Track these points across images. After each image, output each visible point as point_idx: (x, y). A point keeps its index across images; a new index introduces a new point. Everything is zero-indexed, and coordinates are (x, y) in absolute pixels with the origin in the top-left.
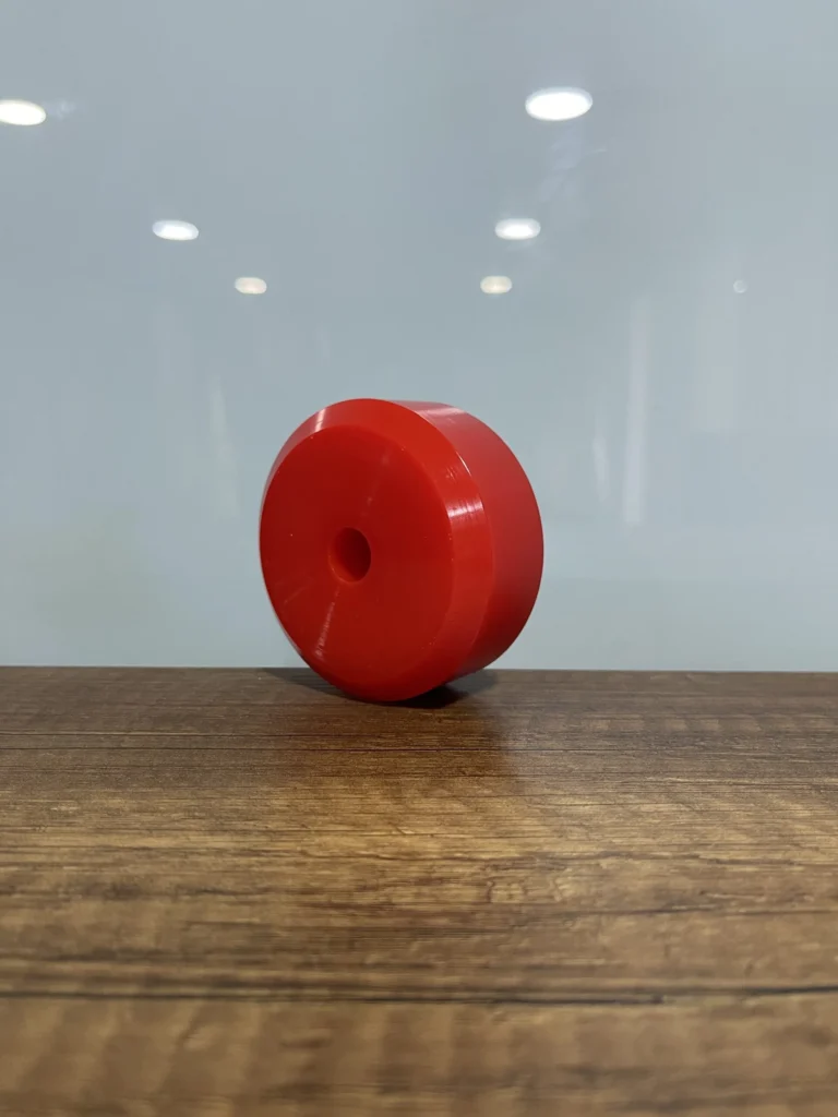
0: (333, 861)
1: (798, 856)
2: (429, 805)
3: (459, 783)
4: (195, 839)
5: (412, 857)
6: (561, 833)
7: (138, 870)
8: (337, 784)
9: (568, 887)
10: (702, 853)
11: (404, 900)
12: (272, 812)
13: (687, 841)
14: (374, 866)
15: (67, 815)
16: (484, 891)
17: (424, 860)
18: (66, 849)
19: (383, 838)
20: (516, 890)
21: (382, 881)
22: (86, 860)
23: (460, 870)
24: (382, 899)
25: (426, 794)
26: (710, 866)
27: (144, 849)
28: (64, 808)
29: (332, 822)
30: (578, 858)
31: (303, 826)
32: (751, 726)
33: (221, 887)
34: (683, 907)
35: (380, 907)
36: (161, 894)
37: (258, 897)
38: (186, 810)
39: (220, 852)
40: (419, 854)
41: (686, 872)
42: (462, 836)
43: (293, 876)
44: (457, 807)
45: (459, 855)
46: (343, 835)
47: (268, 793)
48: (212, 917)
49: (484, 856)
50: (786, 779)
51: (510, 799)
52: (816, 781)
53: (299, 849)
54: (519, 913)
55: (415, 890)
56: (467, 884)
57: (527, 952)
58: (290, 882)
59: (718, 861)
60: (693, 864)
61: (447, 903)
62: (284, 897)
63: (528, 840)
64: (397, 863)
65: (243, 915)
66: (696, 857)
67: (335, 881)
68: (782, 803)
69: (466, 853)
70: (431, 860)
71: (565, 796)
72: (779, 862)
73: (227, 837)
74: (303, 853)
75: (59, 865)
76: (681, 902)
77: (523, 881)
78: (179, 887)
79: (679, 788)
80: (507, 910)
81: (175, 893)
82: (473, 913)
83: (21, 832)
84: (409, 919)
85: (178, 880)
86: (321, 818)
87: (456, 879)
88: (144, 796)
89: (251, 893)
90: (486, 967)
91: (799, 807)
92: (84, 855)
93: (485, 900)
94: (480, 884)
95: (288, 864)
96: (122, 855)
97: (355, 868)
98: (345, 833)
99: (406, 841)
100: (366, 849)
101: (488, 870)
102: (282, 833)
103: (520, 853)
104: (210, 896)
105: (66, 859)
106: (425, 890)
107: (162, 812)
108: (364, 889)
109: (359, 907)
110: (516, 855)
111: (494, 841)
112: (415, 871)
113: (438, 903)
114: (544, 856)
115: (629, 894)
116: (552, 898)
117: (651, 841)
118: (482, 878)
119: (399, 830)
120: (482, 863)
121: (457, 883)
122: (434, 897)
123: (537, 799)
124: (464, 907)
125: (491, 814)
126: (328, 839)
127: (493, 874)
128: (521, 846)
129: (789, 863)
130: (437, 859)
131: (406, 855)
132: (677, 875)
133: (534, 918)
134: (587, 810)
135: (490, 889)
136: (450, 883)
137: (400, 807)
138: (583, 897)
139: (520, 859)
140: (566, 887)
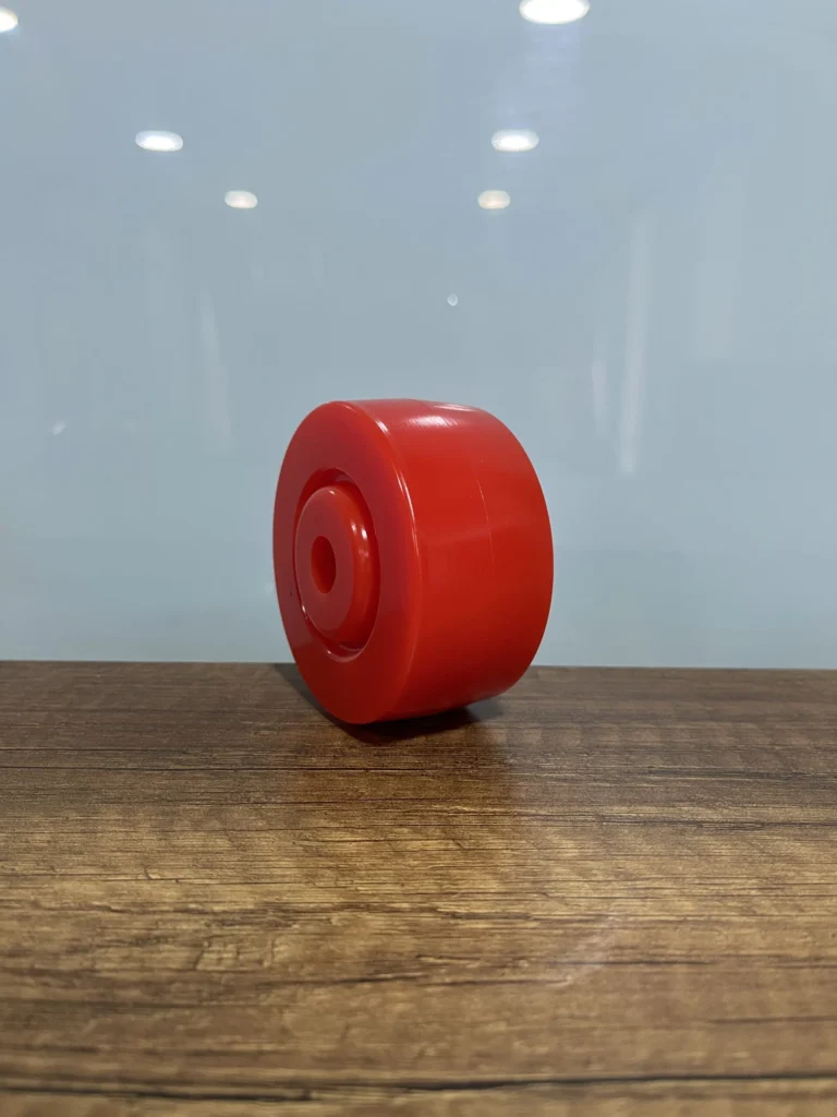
0: (60, 914)
1: (541, 908)
2: (193, 840)
3: (237, 813)
5: (144, 908)
6: (311, 878)
8: (112, 814)
9: (284, 948)
10: (445, 906)
11: (108, 965)
13: (433, 889)
14: (98, 920)
16: (195, 954)
17: (155, 912)
19: (125, 884)
20: (230, 953)
21: (98, 941)
23: (185, 927)
24: (87, 964)
25: (197, 826)
26: (445, 922)
29: (84, 864)
30: (313, 911)
31: (52, 868)
32: (572, 740)
34: (389, 976)
35: (76, 974)
40: (151, 904)
41: (415, 930)
42: (207, 881)
43: (11, 932)
44: (222, 843)
45: (193, 906)
46: (86, 880)
47: (37, 825)
49: (217, 908)
50: (576, 808)
51: (280, 833)
52: (606, 811)
53: (32, 898)
54: (218, 983)
55: (125, 952)
56: (184, 944)
57: (202, 1033)
59: (454, 916)
60: (427, 918)
61: (151, 970)
63: (273, 887)
64: (124, 917)
66: (433, 910)
67: (49, 940)
68: (555, 839)
69: (201, 903)
70: (162, 912)
71: (338, 829)
72: (518, 916)
74: (36, 905)
76: (390, 970)
77: (241, 941)
79: (461, 819)
80: (207, 979)
82: (171, 982)
84: (102, 990)
86: (75, 858)
87: (174, 939)
90: (151, 1053)
91: (570, 844)
93: (191, 966)
94: (196, 945)
95: (12, 918)
97: (77, 924)
98: (88, 878)
99: (146, 887)
100: (101, 899)
101: (214, 926)
102: (25, 877)
103: (256, 904)
106: (136, 952)
108: (73, 951)
109: (57, 974)
110: (250, 907)
111: (238, 887)
112: (137, 926)
113: (143, 969)
114: (280, 908)
115: (340, 958)
116: (260, 962)
117: (398, 888)
118: (202, 935)
119: (147, 874)
120: (211, 917)
121: (173, 943)
122: (142, 960)
123: (307, 834)
124: (165, 975)
125: (250, 853)
126: (68, 885)
127: (216, 931)
128: (262, 894)
129: (526, 917)
130: (168, 912)
131: (141, 905)
132: (404, 933)
133: (229, 990)
134: (352, 848)
135: (203, 952)
136: (166, 942)
137: (163, 843)
138: (293, 961)
139: (252, 912)
140: (282, 948)
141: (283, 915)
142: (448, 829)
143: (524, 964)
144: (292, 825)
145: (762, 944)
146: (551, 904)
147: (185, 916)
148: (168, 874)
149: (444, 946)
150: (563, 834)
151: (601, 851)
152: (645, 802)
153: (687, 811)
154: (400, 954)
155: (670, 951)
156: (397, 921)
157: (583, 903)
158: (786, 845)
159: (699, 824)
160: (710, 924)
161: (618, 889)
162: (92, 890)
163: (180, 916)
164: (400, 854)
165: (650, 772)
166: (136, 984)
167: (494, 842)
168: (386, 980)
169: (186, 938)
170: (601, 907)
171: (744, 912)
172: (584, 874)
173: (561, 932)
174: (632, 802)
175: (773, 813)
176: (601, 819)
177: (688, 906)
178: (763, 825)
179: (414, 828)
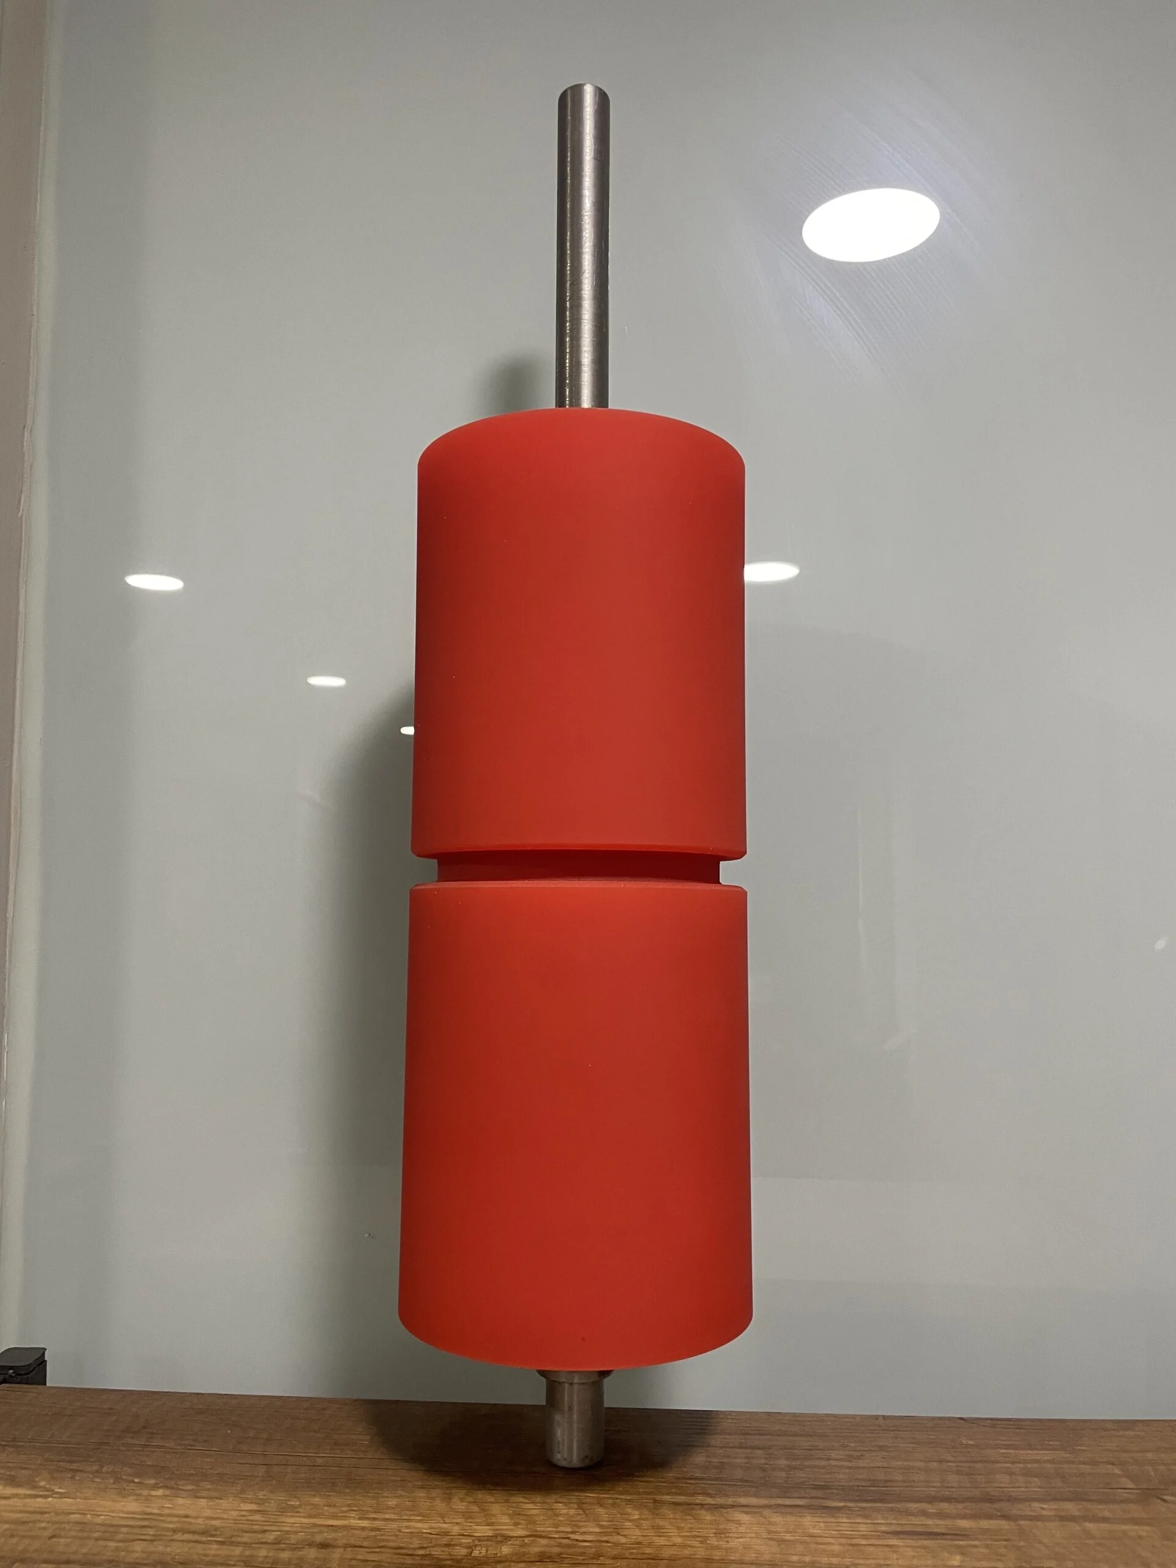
0: (411, 1534)
1: (615, 1539)
2: (461, 1506)
3: (481, 1494)
4: (353, 1522)
5: (446, 1533)
6: (516, 1524)
7: (328, 1536)
9: (506, 1550)
10: (572, 1536)
11: (436, 1553)
12: (388, 1508)
13: (569, 1530)
14: (428, 1537)
15: (296, 1508)
16: (470, 1550)
17: (450, 1535)
18: (298, 1525)
19: (435, 1524)
20: (484, 1550)
21: (430, 1545)
22: (307, 1530)
23: (464, 1541)
24: (428, 1553)
25: (462, 1500)
26: (571, 1542)
27: (332, 1526)
28: (293, 1503)
29: (415, 1515)
30: (517, 1537)
31: (401, 1516)
33: (362, 1545)
35: (426, 1555)
36: (339, 1547)
37: (377, 1550)
38: (349, 1506)
39: (363, 1529)
40: (448, 1532)
41: (560, 1545)
42: (471, 1524)
43: (394, 1541)
44: (475, 1508)
45: (465, 1533)
46: (418, 1522)
47: (388, 1497)
48: (359, 1557)
49: (476, 1534)
50: (646, 1496)
51: (501, 1504)
52: (658, 1497)
53: (398, 1528)
54: (480, 1561)
55: (442, 1549)
58: (391, 1544)
59: (577, 1540)
60: (566, 1541)
61: (454, 1555)
62: (388, 1550)
63: (499, 1527)
64: (438, 1536)
65: (371, 1557)
66: (569, 1538)
67: (410, 1544)
68: (630, 1511)
69: (469, 1532)
70: (453, 1535)
71: (529, 1503)
72: (603, 1541)
73: (367, 1522)
74: (400, 1531)
75: (296, 1533)
76: (547, 1558)
77: (488, 1546)
78: (346, 1544)
79: (588, 1500)
80: (476, 1558)
81: (345, 1546)
82: (462, 1559)
83: (276, 1515)
84: (436, 1561)
85: (345, 1541)
86: (410, 1512)
87: (460, 1545)
88: (329, 1496)
89: (375, 1548)
91: (637, 1512)
92: (307, 1528)
93: (469, 1554)
94: (470, 1547)
95: (392, 1535)
96: (322, 1528)
97: (420, 1538)
98: (420, 1521)
99: (445, 1526)
100: (427, 1529)
101: (476, 1541)
102: (391, 1520)
103: (493, 1534)
104: (358, 1549)
105: (299, 1530)
106: (446, 1549)
107: (338, 1507)
108: (422, 1548)
109: (418, 1555)
110: (491, 1535)
111: (484, 1527)
112: (445, 1540)
113: (450, 1555)
114: (502, 1536)
115: (528, 1553)
116: (497, 1554)
117: (554, 1529)
118: (471, 1544)
119: (444, 1520)
120: (475, 1538)
121: (460, 1546)
122: (449, 1552)
123: (514, 1505)
124: (460, 1557)
125: (488, 1512)
126: (410, 1524)
127: (477, 1542)
128: (495, 1530)
129: (607, 1542)
130: (456, 1535)
131: (443, 1532)
132: (555, 1546)
133: (485, 1563)
134: (535, 1512)
135: (473, 1550)
136: (457, 1546)
137: (448, 1507)
138: (509, 1554)
139: (491, 1536)
140: (505, 1550)
141: (507, 1538)
142: (580, 1505)
143: (601, 1558)
144: (507, 1501)
145: (703, 1554)
146: (620, 1537)
147: (465, 1537)
148: (454, 1521)
149: (571, 1550)
150: (635, 1508)
151: (650, 1517)
152: (680, 1494)
153: (700, 1499)
154: (552, 1553)
155: (663, 1555)
156: (552, 1542)
157: (635, 1537)
158: (738, 1516)
159: (702, 1505)
160: (685, 1546)
161: (651, 1533)
162: (424, 1527)
163: (461, 1537)
164: (557, 1515)
165: (690, 1479)
166: (450, 1560)
167: (601, 1511)
168: (546, 1562)
169: (464, 1545)
170: (641, 1539)
171: (701, 1542)
172: (639, 1527)
173: (620, 1548)
174: (676, 1494)
175: (743, 1501)
176: (655, 1501)
177: (679, 1540)
178: (733, 1506)
179: (565, 1504)
